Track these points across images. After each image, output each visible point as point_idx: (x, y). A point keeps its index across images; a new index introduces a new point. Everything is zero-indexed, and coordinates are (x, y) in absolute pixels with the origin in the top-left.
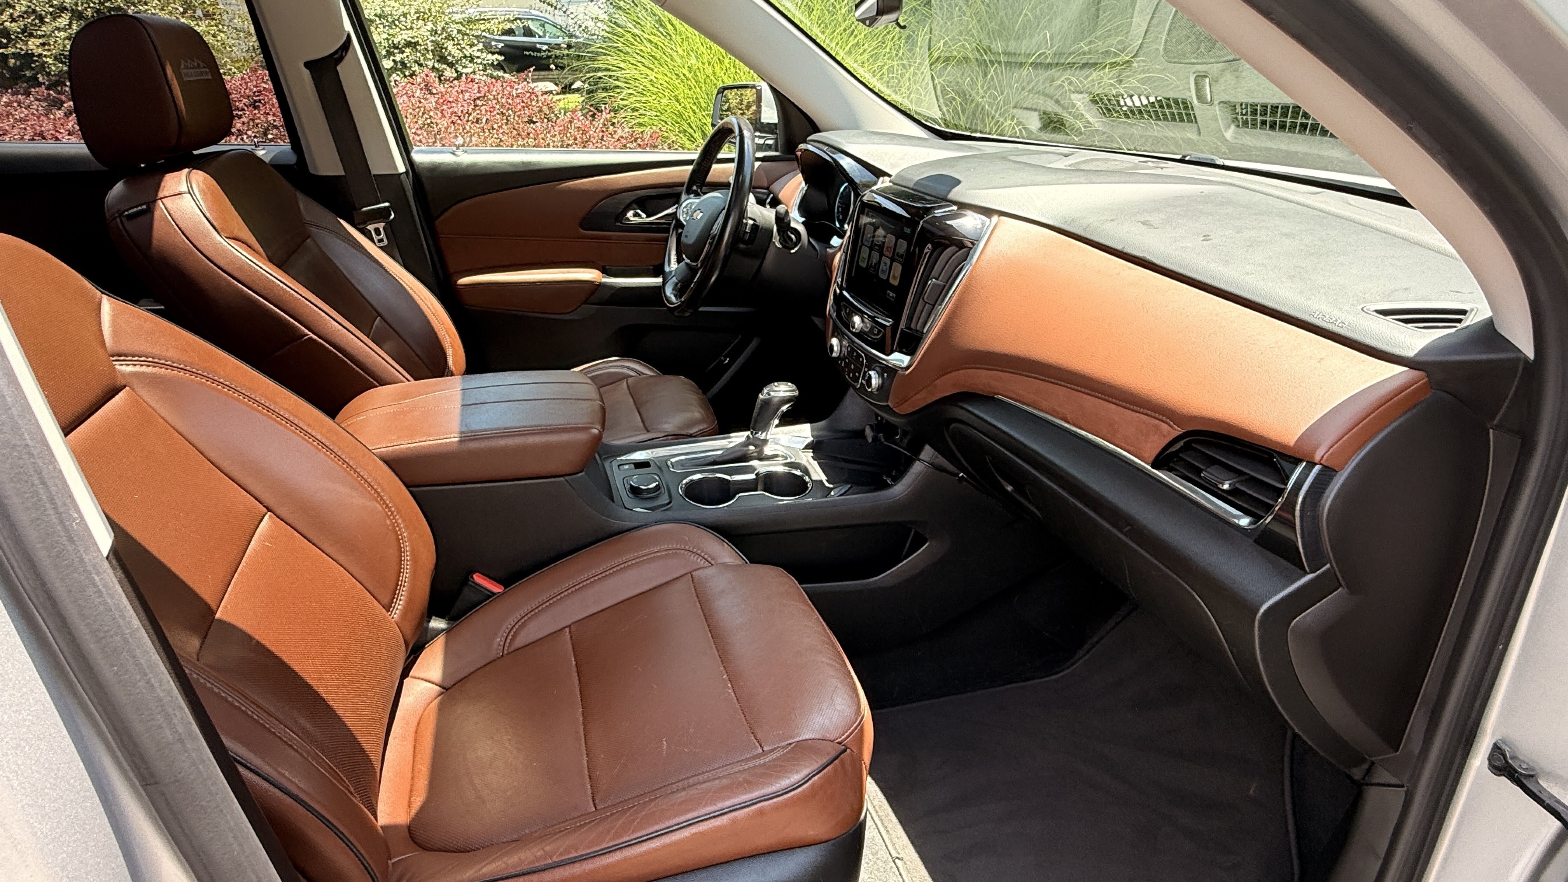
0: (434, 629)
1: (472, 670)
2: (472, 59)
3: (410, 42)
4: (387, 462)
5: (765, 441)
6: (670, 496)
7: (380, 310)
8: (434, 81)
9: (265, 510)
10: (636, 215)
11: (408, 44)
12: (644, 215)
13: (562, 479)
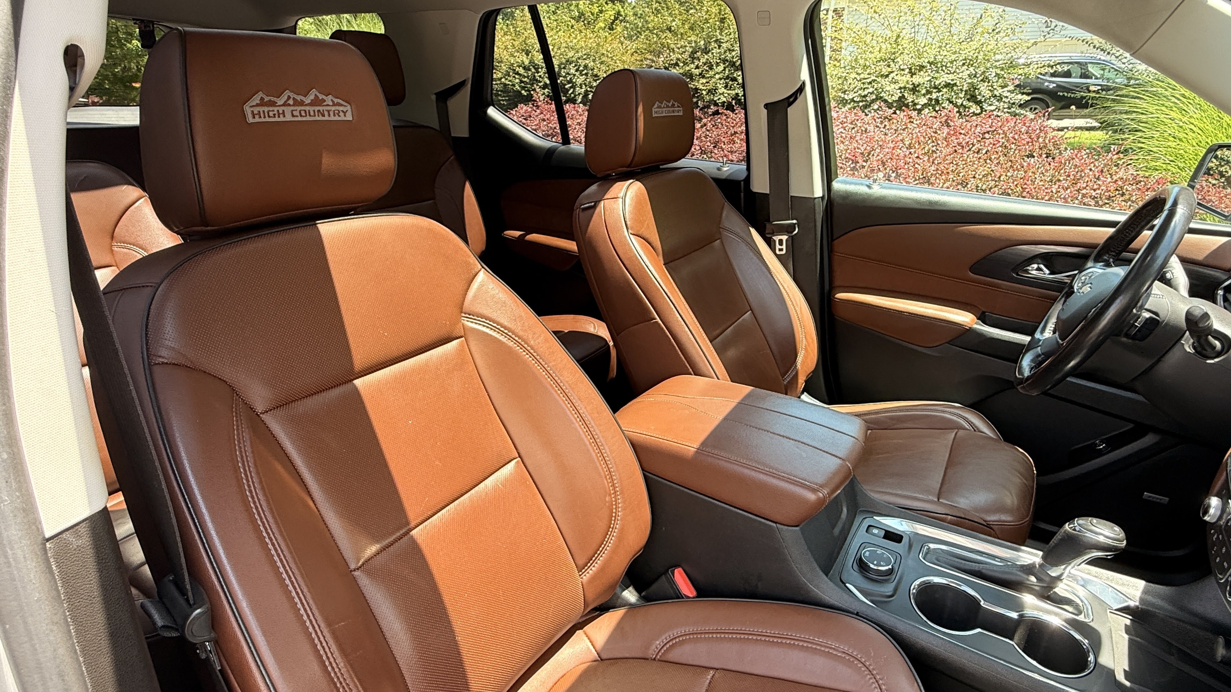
0: (623, 599)
1: (627, 655)
2: (1000, 99)
3: (949, 84)
4: (636, 447)
5: (1059, 578)
6: (896, 590)
7: (754, 305)
8: (955, 116)
9: (517, 456)
10: (1039, 269)
11: (947, 85)
12: (1047, 272)
13: (774, 525)
